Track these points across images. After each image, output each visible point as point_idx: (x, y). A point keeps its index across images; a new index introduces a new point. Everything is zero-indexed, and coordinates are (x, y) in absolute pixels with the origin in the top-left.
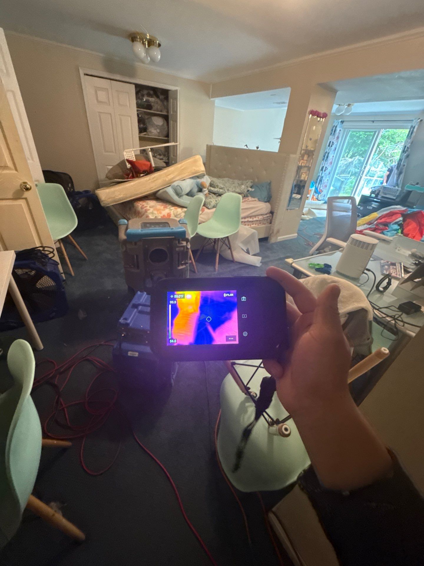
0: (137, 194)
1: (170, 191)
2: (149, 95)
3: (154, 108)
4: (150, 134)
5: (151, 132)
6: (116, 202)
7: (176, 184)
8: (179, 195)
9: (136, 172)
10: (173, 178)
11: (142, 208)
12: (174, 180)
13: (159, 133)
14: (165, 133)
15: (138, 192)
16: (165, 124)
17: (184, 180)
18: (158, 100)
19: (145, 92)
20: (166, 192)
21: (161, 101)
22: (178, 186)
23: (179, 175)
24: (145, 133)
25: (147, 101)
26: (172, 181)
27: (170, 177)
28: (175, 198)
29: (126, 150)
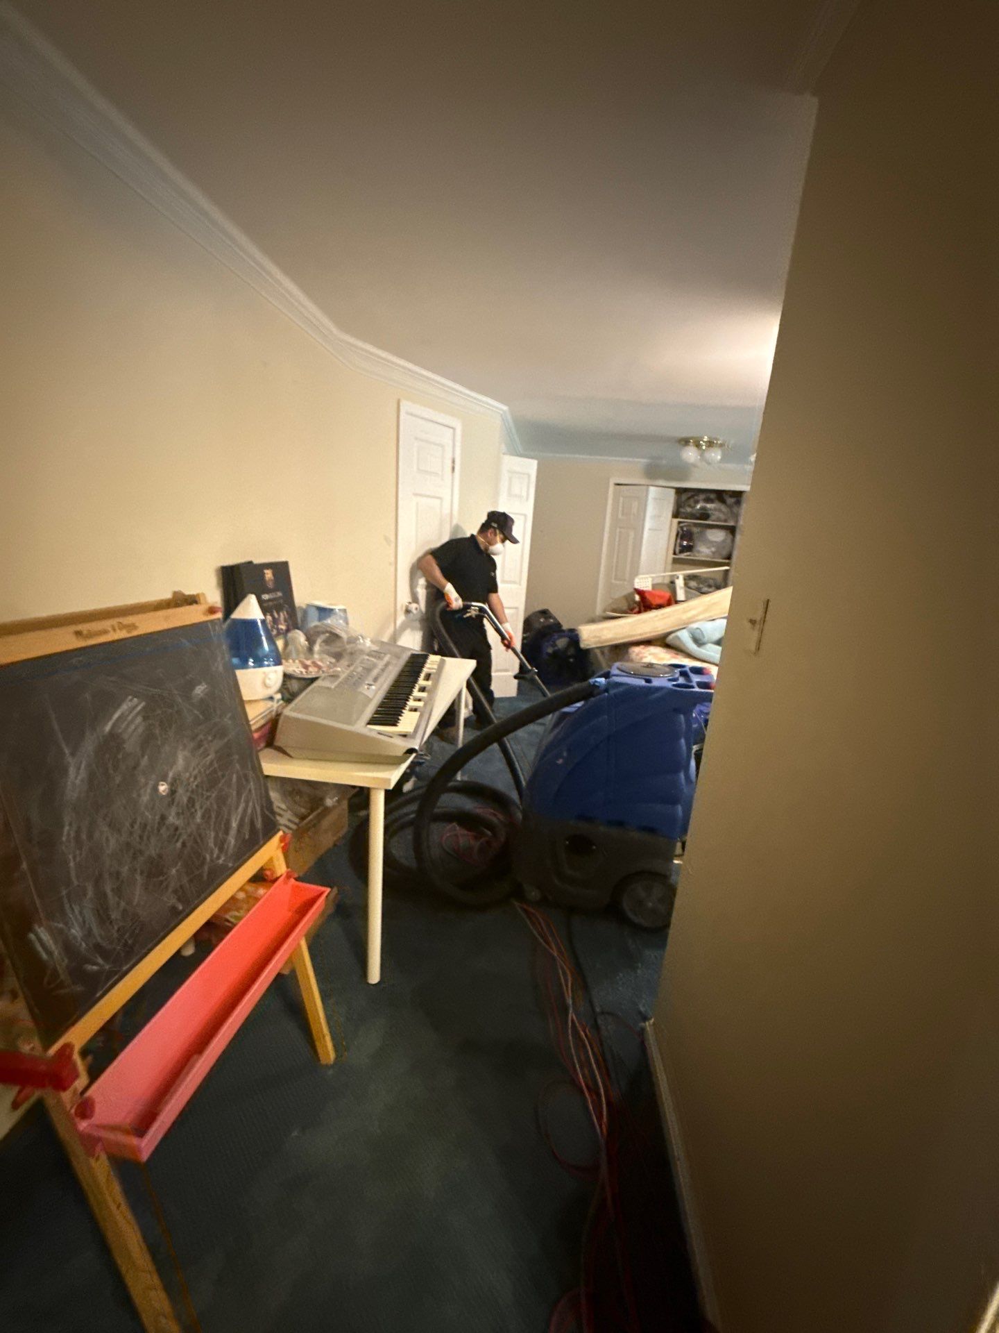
0: (634, 636)
1: (685, 637)
2: (708, 500)
3: (713, 517)
4: (697, 555)
5: (699, 552)
6: (602, 643)
7: (694, 626)
8: (698, 642)
9: (644, 606)
10: (694, 616)
11: (637, 655)
12: (697, 618)
13: (714, 553)
14: (725, 553)
15: (634, 633)
16: (729, 541)
17: (713, 620)
18: (723, 507)
19: (702, 497)
20: (678, 638)
21: (730, 507)
22: (697, 628)
23: (705, 611)
24: (688, 553)
25: (703, 508)
26: (691, 620)
27: (689, 615)
28: (692, 646)
29: (641, 576)
